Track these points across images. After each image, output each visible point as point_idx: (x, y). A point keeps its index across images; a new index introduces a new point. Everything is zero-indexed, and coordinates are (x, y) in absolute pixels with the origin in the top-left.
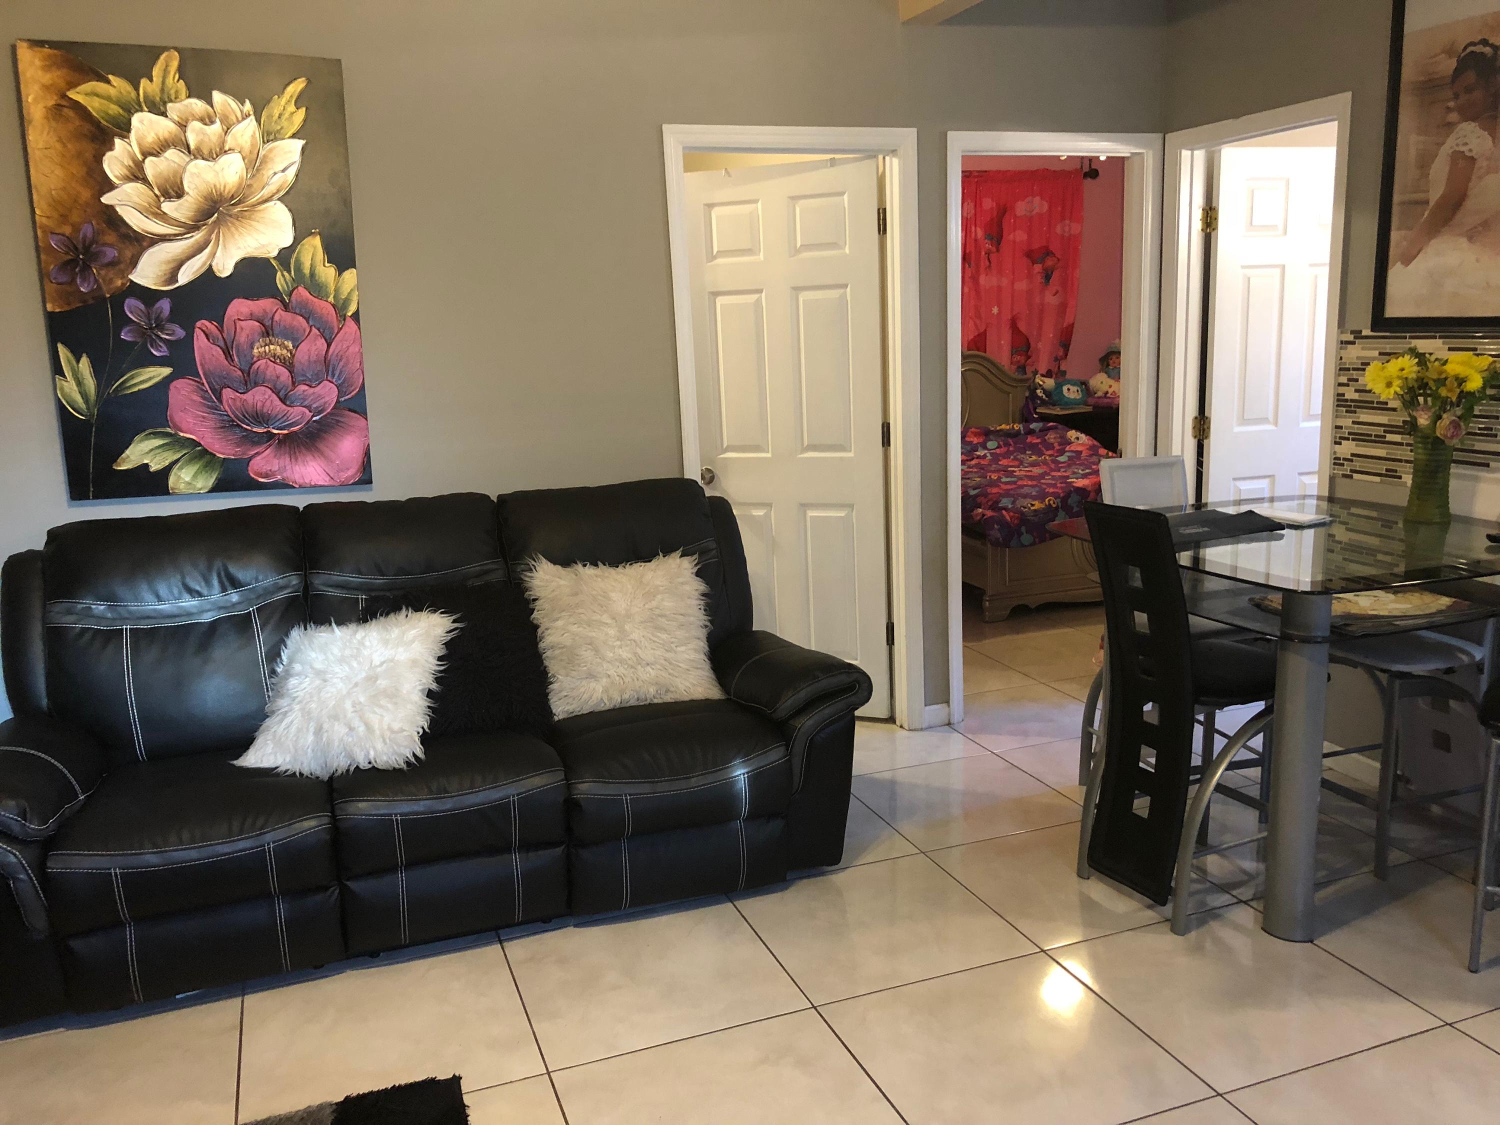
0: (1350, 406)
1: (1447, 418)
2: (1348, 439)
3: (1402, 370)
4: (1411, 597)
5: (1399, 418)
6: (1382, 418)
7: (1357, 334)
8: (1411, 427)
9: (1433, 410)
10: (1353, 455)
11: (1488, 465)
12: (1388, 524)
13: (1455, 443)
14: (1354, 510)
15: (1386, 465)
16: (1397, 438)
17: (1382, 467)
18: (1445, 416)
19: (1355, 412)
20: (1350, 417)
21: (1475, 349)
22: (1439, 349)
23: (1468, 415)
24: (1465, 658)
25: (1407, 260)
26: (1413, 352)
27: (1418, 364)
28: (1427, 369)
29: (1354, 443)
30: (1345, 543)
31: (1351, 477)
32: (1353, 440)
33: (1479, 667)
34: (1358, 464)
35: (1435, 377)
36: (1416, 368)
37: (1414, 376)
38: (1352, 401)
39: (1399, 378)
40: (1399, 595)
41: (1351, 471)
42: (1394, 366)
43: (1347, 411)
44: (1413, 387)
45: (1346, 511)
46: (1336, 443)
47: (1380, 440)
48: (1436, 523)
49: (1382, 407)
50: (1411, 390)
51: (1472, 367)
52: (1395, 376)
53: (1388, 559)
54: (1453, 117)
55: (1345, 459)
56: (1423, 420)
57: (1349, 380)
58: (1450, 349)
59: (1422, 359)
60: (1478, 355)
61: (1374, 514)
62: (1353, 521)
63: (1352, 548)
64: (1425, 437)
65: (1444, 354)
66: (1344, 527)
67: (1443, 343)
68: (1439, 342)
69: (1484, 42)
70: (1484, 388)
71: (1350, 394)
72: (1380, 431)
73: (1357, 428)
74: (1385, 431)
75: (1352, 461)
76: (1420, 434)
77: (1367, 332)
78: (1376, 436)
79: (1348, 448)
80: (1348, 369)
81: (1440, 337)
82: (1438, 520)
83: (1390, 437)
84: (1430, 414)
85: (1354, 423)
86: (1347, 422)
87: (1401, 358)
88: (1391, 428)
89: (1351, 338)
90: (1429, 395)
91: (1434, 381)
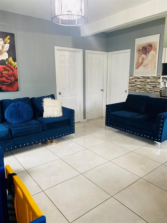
2: (130, 87)
17: (134, 90)
20: (130, 84)
25: (137, 69)
34: (131, 90)
54: (142, 54)
69: (145, 46)
71: (130, 82)
78: (133, 86)
80: (130, 79)
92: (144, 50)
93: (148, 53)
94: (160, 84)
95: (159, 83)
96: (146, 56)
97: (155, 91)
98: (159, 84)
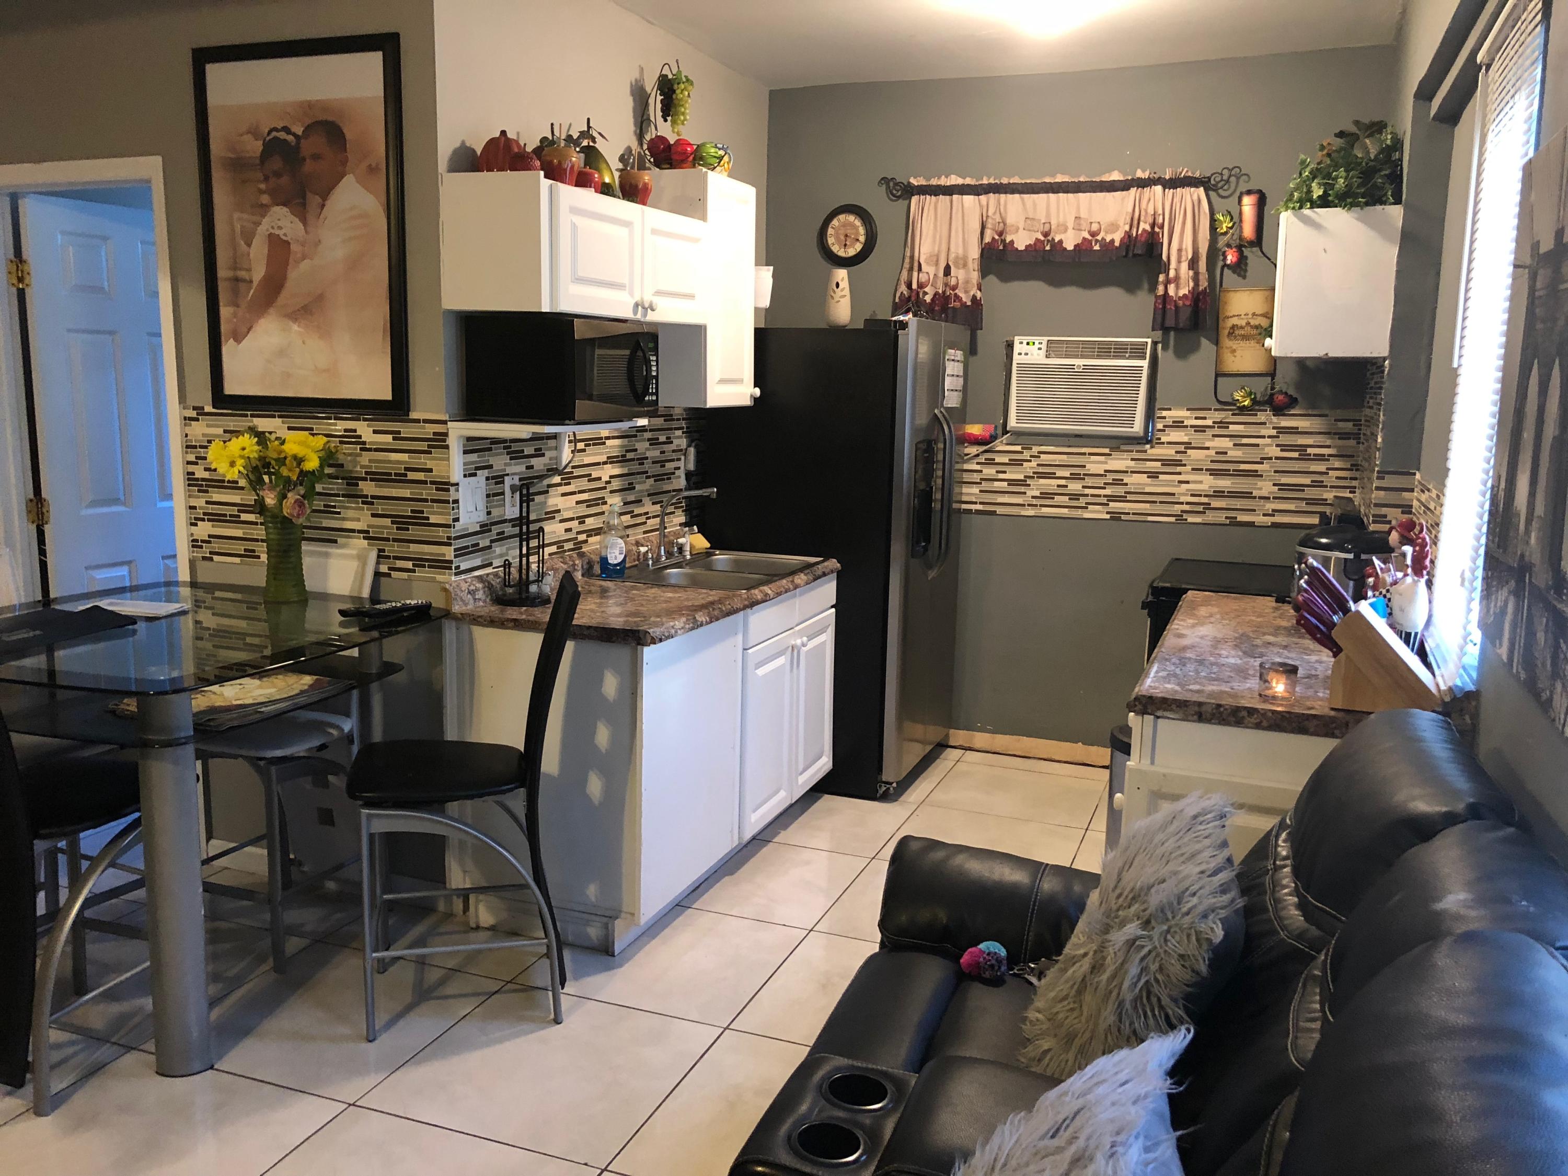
0: (202, 486)
1: (292, 497)
2: (203, 520)
3: (244, 449)
4: (275, 680)
5: (251, 498)
6: (235, 498)
7: (200, 410)
8: (260, 507)
9: (278, 489)
10: (209, 536)
11: (336, 541)
12: (252, 606)
13: (301, 521)
14: (218, 594)
15: (243, 545)
16: (251, 517)
17: (240, 548)
18: (290, 495)
19: (207, 492)
20: (202, 497)
21: (312, 429)
22: (279, 428)
23: (310, 494)
24: (334, 732)
25: (238, 338)
26: (253, 431)
27: (258, 443)
28: (267, 448)
29: (211, 523)
30: (214, 630)
31: (211, 559)
32: (209, 520)
33: (349, 739)
34: (216, 545)
35: (275, 456)
36: (256, 448)
37: (256, 455)
38: (203, 480)
39: (242, 457)
40: (265, 679)
41: (211, 553)
42: (236, 444)
43: (199, 491)
44: (257, 466)
45: (210, 596)
46: (192, 524)
47: (235, 520)
48: (294, 602)
49: (233, 486)
50: (255, 469)
51: (308, 447)
52: (237, 455)
53: (256, 641)
54: (265, 199)
55: (203, 541)
56: (270, 500)
57: (197, 458)
58: (289, 428)
59: (261, 437)
60: (313, 435)
61: (238, 596)
62: (218, 605)
63: (220, 633)
64: (274, 516)
65: (283, 433)
66: (210, 612)
67: (283, 422)
68: (278, 421)
69: (286, 130)
70: (321, 466)
71: (200, 473)
72: (234, 510)
73: (211, 509)
74: (239, 511)
75: (209, 542)
76: (269, 514)
77: (209, 409)
78: (231, 516)
79: (204, 529)
80: (195, 447)
81: (280, 417)
82: (296, 599)
83: (244, 517)
84: (276, 493)
85: (207, 502)
86: (200, 502)
87: (241, 437)
88: (244, 508)
89: (193, 414)
90: (273, 474)
91: (275, 460)
92: (276, 163)
93: (314, 200)
94: (453, 495)
95: (444, 486)
96: (304, 221)
97: (419, 562)
98: (442, 495)
